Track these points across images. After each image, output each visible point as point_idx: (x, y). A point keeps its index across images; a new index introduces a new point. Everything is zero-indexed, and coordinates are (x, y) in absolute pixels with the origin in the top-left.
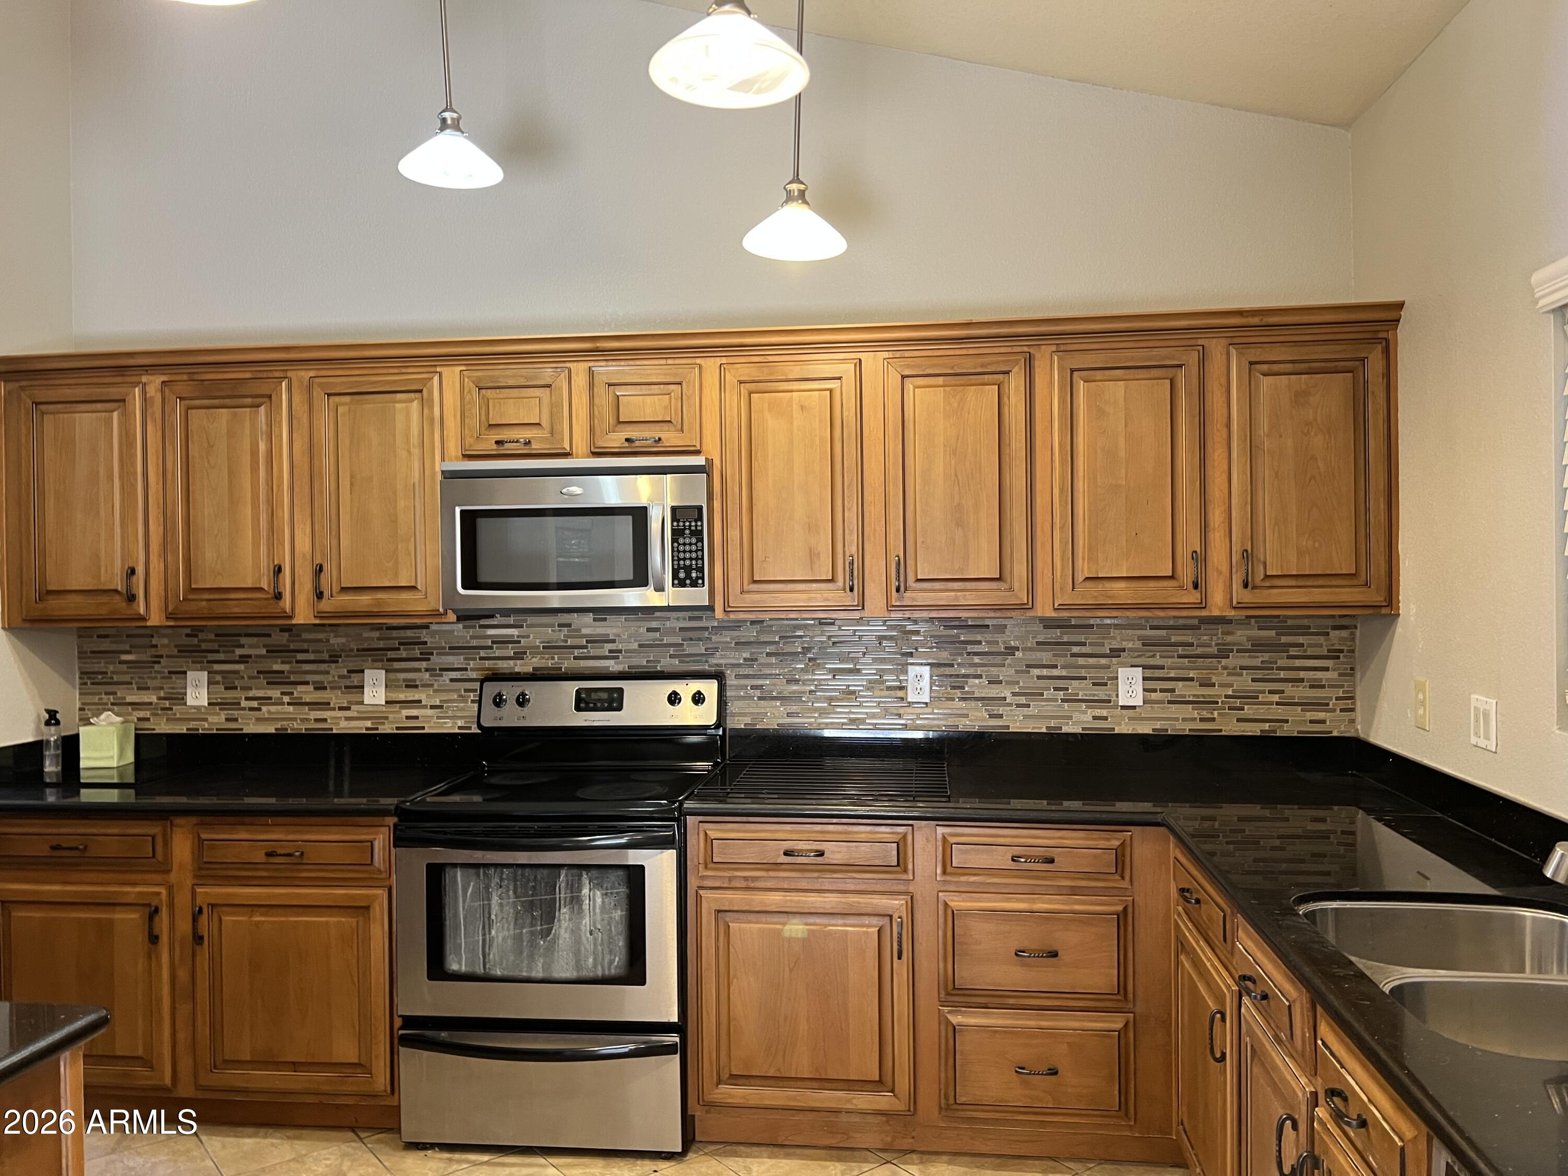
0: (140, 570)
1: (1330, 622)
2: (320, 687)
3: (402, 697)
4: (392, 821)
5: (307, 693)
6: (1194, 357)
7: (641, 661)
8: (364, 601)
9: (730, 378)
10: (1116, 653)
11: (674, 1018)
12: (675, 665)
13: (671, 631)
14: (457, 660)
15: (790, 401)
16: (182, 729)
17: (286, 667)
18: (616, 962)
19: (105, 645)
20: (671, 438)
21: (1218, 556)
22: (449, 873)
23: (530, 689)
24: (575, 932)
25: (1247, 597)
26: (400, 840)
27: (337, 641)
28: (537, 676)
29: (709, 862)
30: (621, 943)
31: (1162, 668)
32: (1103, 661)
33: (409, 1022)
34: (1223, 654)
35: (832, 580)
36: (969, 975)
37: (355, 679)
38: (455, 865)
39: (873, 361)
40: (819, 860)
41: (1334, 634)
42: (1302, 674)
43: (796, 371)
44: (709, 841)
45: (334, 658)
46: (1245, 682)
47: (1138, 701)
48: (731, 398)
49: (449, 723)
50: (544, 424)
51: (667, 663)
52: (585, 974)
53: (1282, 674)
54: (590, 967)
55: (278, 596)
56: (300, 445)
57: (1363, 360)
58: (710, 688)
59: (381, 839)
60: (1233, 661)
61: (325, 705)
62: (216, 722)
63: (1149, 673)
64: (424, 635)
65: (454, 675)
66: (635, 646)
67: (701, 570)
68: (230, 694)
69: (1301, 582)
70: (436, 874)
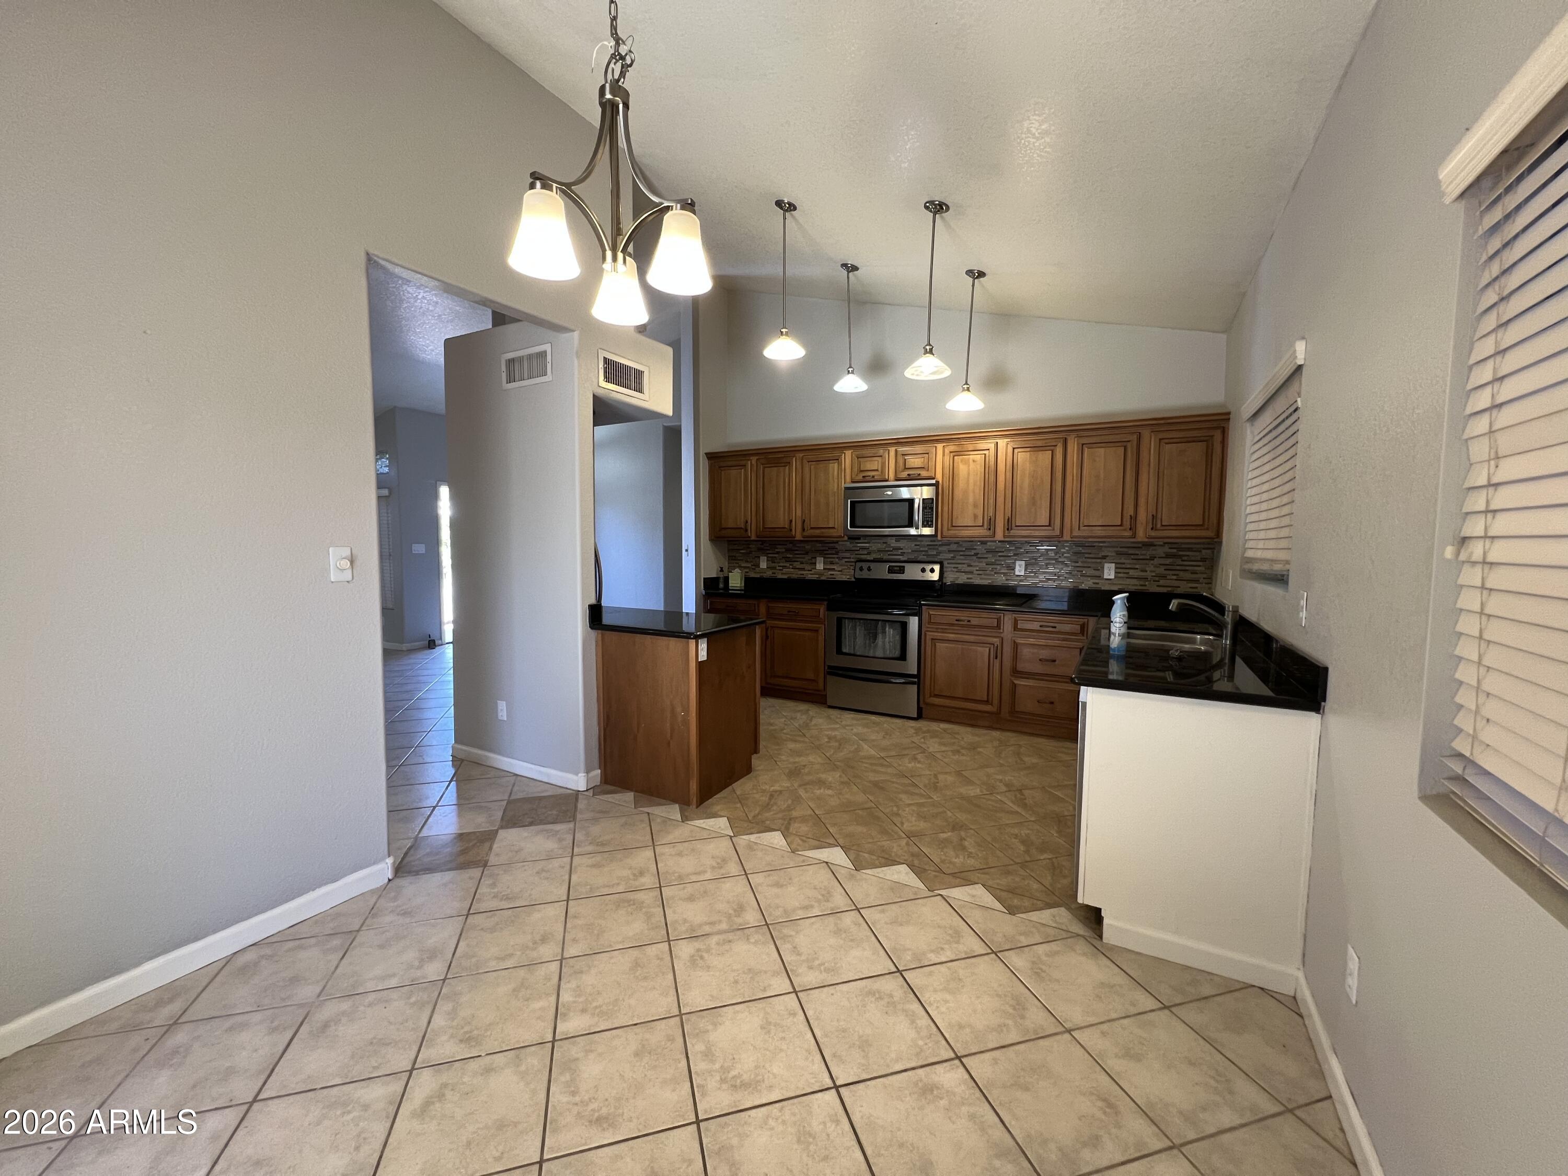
0: (749, 522)
1: (1202, 546)
2: (802, 563)
3: (828, 567)
4: (826, 603)
5: (797, 565)
6: (1135, 437)
7: (912, 557)
8: (818, 532)
9: (947, 451)
10: (1104, 557)
11: (916, 673)
12: (925, 558)
13: (924, 546)
14: (847, 555)
15: (969, 459)
16: (758, 576)
17: (791, 556)
18: (897, 653)
19: (736, 547)
20: (924, 473)
21: (1142, 516)
22: (843, 620)
23: (872, 565)
24: (884, 642)
25: (1153, 534)
26: (829, 608)
27: (808, 547)
28: (875, 561)
29: (930, 622)
30: (898, 647)
31: (1124, 564)
32: (1099, 560)
33: (829, 667)
34: (1152, 558)
35: (982, 526)
36: (1021, 667)
37: (813, 561)
38: (845, 618)
39: (1002, 443)
40: (969, 623)
41: (1204, 551)
42: (1187, 568)
43: (971, 447)
44: (930, 615)
45: (807, 553)
46: (1161, 570)
47: (1112, 577)
48: (947, 458)
49: (844, 577)
50: (880, 469)
51: (921, 558)
52: (886, 656)
53: (1178, 568)
54: (888, 654)
55: (791, 530)
56: (799, 480)
57: (1212, 436)
58: (937, 568)
59: (823, 609)
60: (1156, 561)
61: (803, 569)
62: (769, 574)
63: (1118, 566)
64: (837, 547)
65: (846, 560)
66: (910, 551)
67: (932, 521)
68: (773, 565)
69: (1178, 528)
70: (840, 621)
